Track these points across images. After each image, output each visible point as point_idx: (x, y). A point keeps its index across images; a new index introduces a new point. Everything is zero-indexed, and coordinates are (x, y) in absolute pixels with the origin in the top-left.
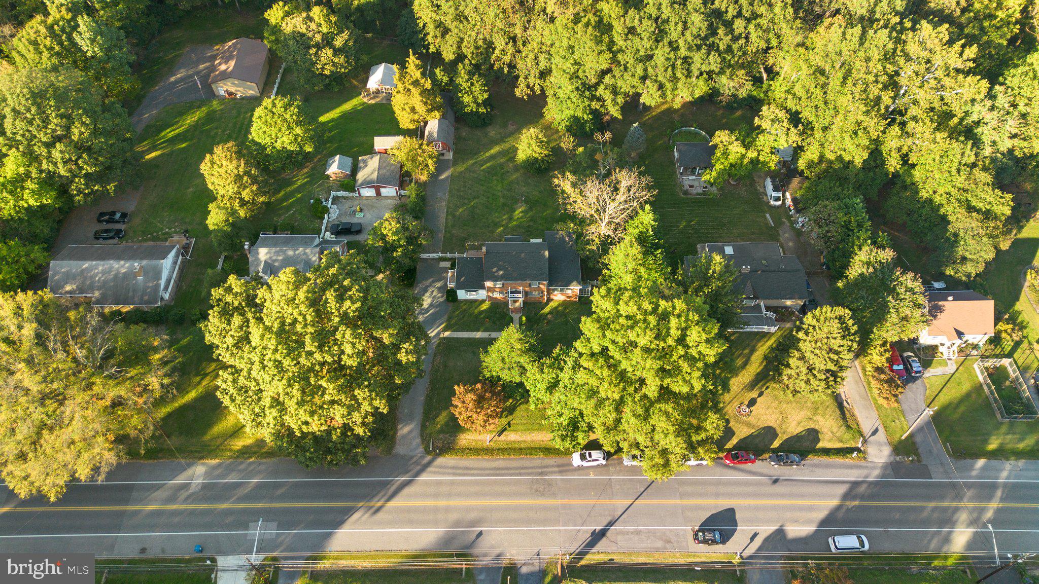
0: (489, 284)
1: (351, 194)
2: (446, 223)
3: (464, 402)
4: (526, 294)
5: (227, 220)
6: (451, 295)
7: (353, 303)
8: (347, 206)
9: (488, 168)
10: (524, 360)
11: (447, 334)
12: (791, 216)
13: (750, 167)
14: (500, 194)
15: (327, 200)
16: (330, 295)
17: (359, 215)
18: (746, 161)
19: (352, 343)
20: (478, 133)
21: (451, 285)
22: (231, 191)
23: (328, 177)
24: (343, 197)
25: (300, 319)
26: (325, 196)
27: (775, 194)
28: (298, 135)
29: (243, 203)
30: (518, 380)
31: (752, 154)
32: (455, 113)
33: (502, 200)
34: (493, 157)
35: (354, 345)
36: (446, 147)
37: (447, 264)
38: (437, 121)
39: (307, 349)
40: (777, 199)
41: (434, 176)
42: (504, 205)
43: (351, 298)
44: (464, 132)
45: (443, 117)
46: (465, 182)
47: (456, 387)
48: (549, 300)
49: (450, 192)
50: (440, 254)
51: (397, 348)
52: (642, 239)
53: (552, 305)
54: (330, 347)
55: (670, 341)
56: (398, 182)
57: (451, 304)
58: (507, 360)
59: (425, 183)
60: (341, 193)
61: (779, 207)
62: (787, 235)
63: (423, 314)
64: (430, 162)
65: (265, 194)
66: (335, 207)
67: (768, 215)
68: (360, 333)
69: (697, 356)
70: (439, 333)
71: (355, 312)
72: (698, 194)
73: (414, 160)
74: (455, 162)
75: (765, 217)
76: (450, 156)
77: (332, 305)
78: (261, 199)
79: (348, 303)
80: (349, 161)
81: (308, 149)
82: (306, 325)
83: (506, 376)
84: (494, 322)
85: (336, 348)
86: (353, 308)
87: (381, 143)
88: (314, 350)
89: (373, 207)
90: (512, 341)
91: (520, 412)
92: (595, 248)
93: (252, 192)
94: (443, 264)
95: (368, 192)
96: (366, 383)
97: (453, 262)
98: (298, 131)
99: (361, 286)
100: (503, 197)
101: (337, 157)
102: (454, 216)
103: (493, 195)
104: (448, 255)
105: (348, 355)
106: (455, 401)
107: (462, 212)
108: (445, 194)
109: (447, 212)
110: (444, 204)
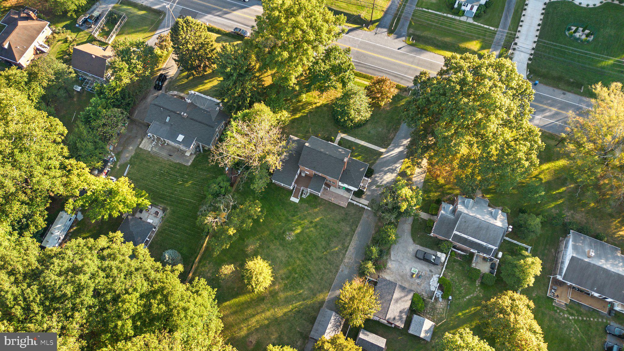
2: (351, 240)
9: (297, 290)
17: (415, 271)
21: (367, 180)
33: (301, 249)
42: (301, 243)
46: (322, 279)
49: (337, 271)
63: (392, 169)
66: (433, 289)
70: (387, 152)
89: (402, 276)
100: (298, 251)
101: (422, 336)
102: (343, 244)
103: (305, 256)
107: (335, 247)
108: (342, 271)
109: (346, 251)
110: (346, 260)
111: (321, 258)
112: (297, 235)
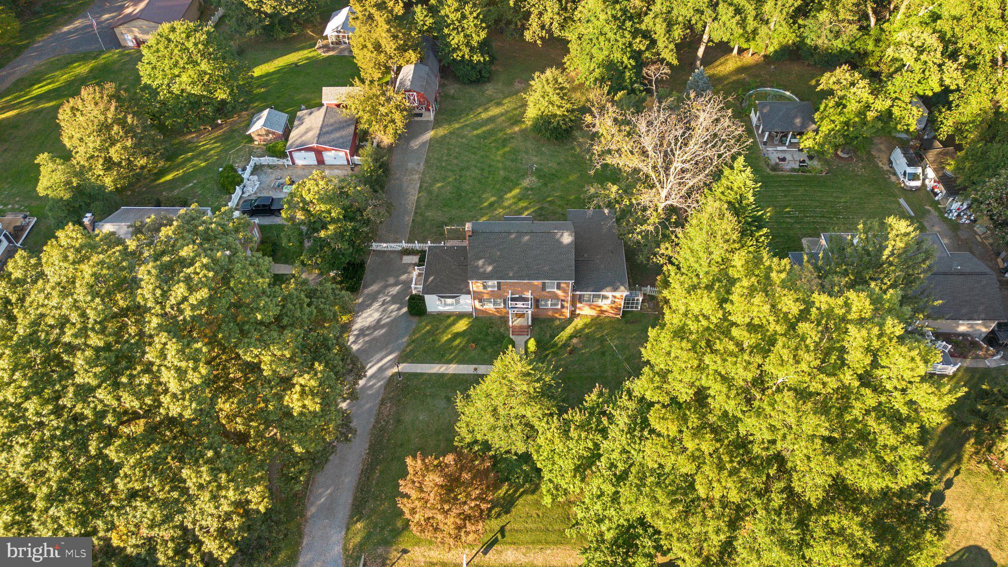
0: (475, 286)
1: (281, 162)
2: (418, 202)
3: (421, 490)
4: (537, 302)
5: (68, 183)
6: (416, 306)
7: (191, 289)
8: (273, 177)
9: (484, 132)
10: (532, 412)
11: (403, 367)
12: (938, 202)
13: (880, 125)
14: (500, 165)
15: (244, 169)
16: (146, 273)
17: (289, 189)
18: (871, 115)
19: (178, 369)
20: (472, 90)
21: (416, 289)
22: (91, 145)
23: (250, 139)
24: (269, 166)
25: (74, 317)
26: (242, 164)
27: (910, 170)
28: (205, 73)
29: (109, 164)
30: (521, 448)
31: (881, 105)
32: (440, 61)
33: (502, 173)
34: (492, 119)
35: (181, 373)
36: (424, 103)
37: (415, 259)
38: (412, 67)
39: (78, 380)
40: (914, 177)
41: (403, 139)
42: (506, 179)
43: (188, 279)
44: (453, 89)
45: (422, 61)
46: (449, 149)
47: (409, 461)
48: (574, 315)
49: (427, 161)
50: (404, 245)
51: (286, 383)
52: (736, 208)
53: (578, 323)
54: (131, 377)
55: (848, 378)
56: (349, 144)
57: (415, 320)
58: (501, 411)
59: (391, 147)
60: (266, 160)
61: (918, 189)
62: (936, 229)
64: (397, 116)
65: (147, 154)
66: (255, 178)
67: (902, 201)
68: (198, 350)
69: (904, 411)
70: (386, 367)
71: (193, 307)
72: (793, 170)
73: (374, 112)
74: (437, 124)
75: (899, 204)
76: (430, 116)
77: (147, 292)
78: (143, 162)
79: (180, 290)
80: (283, 117)
81: (221, 95)
82: (83, 332)
83: (499, 442)
84: (484, 349)
85: (146, 379)
86: (192, 300)
87: (331, 95)
88: (94, 382)
90: (512, 377)
91: (523, 506)
92: (651, 228)
93: (125, 148)
94: (407, 259)
95: (304, 159)
96: (210, 454)
97: (422, 254)
98: (204, 66)
99: (215, 261)
100: (505, 169)
101: (265, 113)
102: (430, 193)
103: (490, 166)
104: (417, 245)
105: (174, 396)
106: (405, 487)
107: (442, 186)
108: (419, 164)
109: (421, 187)
110: (417, 177)
111: (462, 169)
112: (516, 185)
